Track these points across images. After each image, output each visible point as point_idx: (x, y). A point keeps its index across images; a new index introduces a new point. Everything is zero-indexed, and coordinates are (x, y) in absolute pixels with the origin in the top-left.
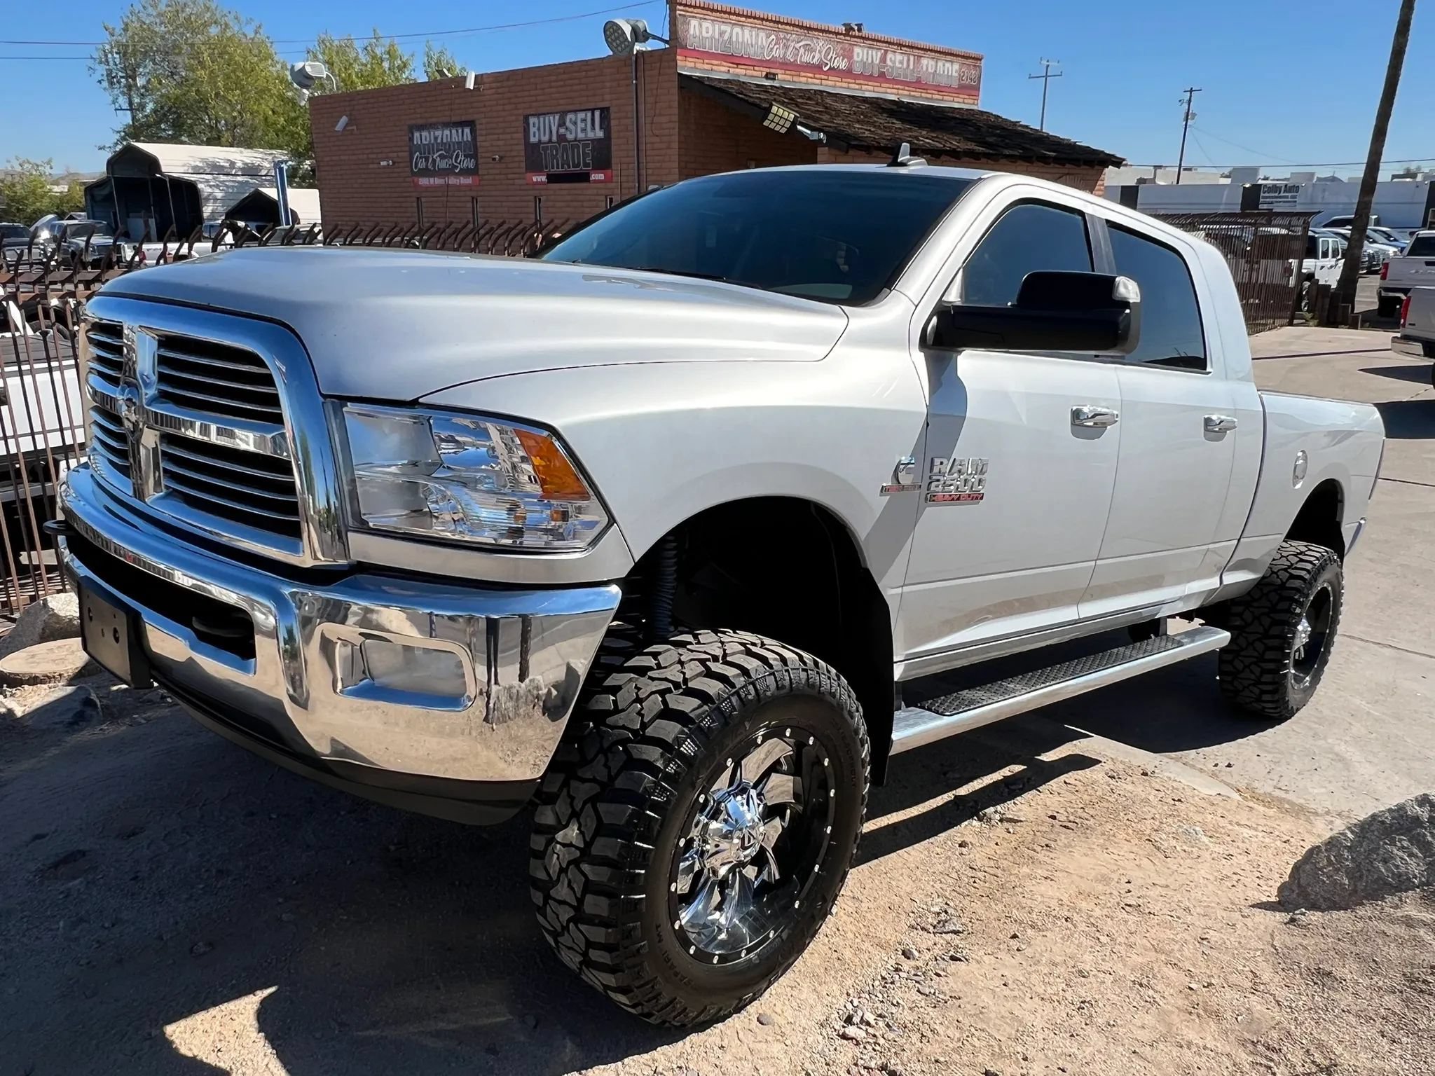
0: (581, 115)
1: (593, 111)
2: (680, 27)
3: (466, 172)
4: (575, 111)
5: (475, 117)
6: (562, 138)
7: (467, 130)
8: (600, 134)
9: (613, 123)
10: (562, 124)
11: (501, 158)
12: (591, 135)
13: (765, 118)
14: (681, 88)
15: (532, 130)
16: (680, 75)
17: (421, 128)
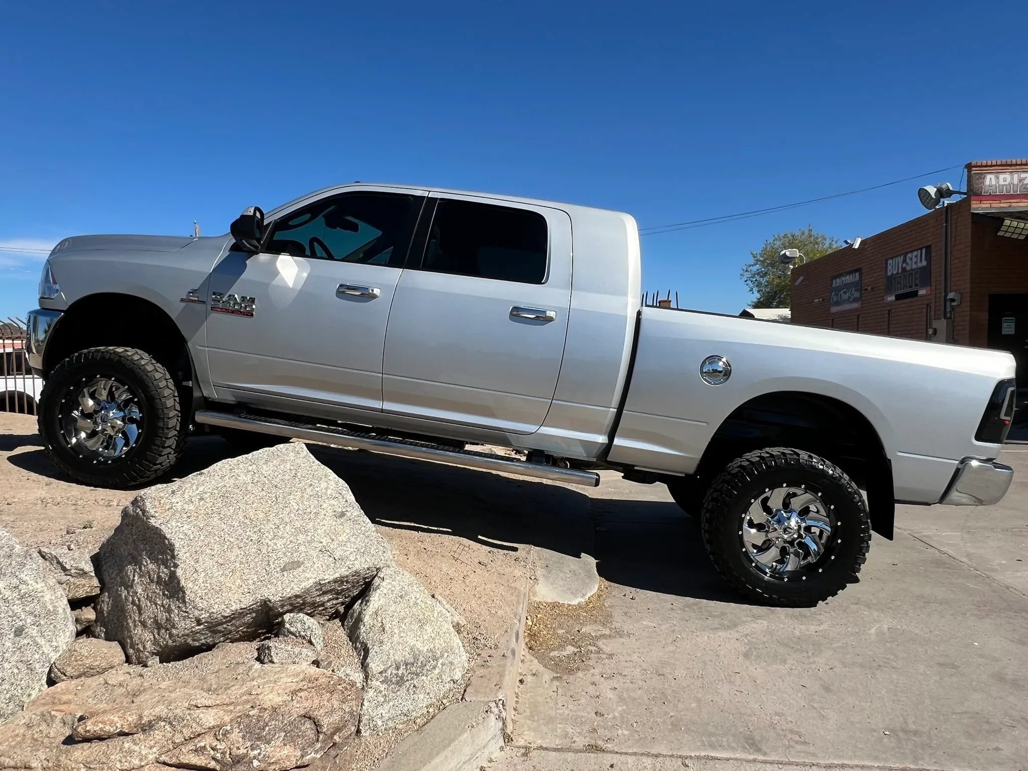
0: (915, 253)
1: (921, 249)
2: (974, 181)
3: (855, 300)
4: (912, 252)
5: (860, 266)
6: (904, 269)
7: (857, 274)
8: (924, 263)
9: (933, 254)
10: (904, 261)
11: (872, 289)
12: (920, 265)
13: (999, 230)
14: (973, 222)
15: (889, 267)
16: (973, 214)
17: (835, 277)
